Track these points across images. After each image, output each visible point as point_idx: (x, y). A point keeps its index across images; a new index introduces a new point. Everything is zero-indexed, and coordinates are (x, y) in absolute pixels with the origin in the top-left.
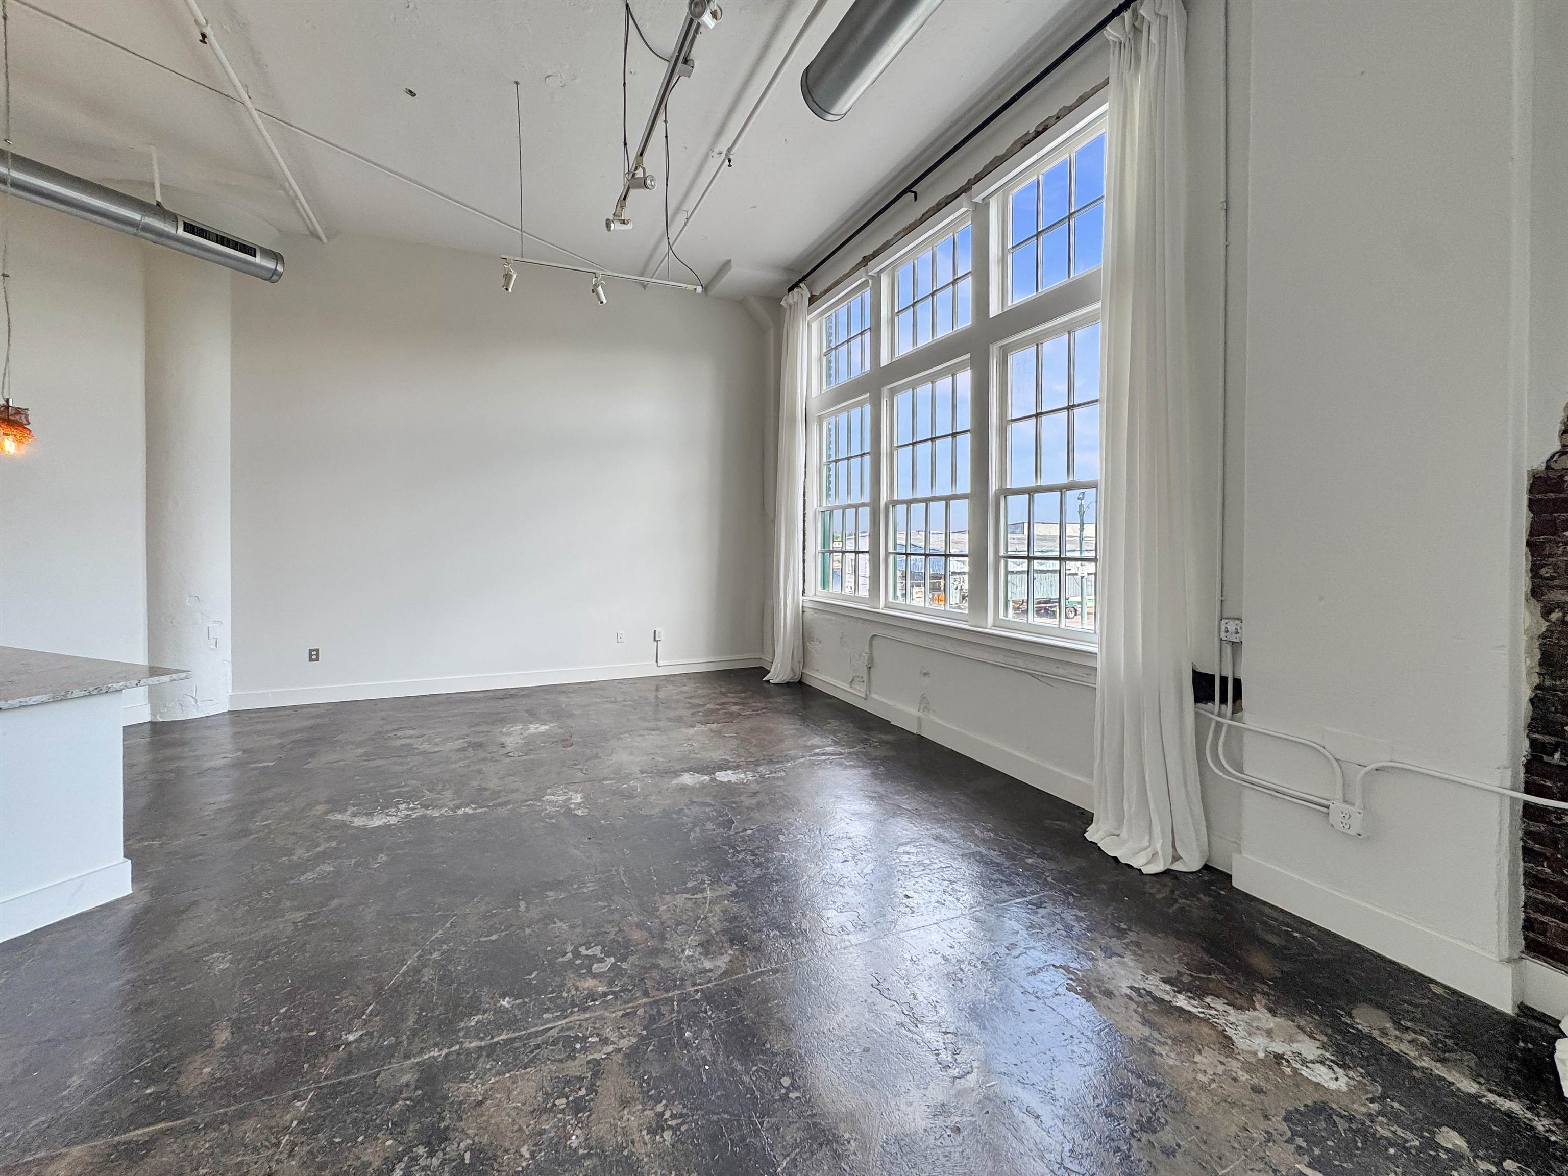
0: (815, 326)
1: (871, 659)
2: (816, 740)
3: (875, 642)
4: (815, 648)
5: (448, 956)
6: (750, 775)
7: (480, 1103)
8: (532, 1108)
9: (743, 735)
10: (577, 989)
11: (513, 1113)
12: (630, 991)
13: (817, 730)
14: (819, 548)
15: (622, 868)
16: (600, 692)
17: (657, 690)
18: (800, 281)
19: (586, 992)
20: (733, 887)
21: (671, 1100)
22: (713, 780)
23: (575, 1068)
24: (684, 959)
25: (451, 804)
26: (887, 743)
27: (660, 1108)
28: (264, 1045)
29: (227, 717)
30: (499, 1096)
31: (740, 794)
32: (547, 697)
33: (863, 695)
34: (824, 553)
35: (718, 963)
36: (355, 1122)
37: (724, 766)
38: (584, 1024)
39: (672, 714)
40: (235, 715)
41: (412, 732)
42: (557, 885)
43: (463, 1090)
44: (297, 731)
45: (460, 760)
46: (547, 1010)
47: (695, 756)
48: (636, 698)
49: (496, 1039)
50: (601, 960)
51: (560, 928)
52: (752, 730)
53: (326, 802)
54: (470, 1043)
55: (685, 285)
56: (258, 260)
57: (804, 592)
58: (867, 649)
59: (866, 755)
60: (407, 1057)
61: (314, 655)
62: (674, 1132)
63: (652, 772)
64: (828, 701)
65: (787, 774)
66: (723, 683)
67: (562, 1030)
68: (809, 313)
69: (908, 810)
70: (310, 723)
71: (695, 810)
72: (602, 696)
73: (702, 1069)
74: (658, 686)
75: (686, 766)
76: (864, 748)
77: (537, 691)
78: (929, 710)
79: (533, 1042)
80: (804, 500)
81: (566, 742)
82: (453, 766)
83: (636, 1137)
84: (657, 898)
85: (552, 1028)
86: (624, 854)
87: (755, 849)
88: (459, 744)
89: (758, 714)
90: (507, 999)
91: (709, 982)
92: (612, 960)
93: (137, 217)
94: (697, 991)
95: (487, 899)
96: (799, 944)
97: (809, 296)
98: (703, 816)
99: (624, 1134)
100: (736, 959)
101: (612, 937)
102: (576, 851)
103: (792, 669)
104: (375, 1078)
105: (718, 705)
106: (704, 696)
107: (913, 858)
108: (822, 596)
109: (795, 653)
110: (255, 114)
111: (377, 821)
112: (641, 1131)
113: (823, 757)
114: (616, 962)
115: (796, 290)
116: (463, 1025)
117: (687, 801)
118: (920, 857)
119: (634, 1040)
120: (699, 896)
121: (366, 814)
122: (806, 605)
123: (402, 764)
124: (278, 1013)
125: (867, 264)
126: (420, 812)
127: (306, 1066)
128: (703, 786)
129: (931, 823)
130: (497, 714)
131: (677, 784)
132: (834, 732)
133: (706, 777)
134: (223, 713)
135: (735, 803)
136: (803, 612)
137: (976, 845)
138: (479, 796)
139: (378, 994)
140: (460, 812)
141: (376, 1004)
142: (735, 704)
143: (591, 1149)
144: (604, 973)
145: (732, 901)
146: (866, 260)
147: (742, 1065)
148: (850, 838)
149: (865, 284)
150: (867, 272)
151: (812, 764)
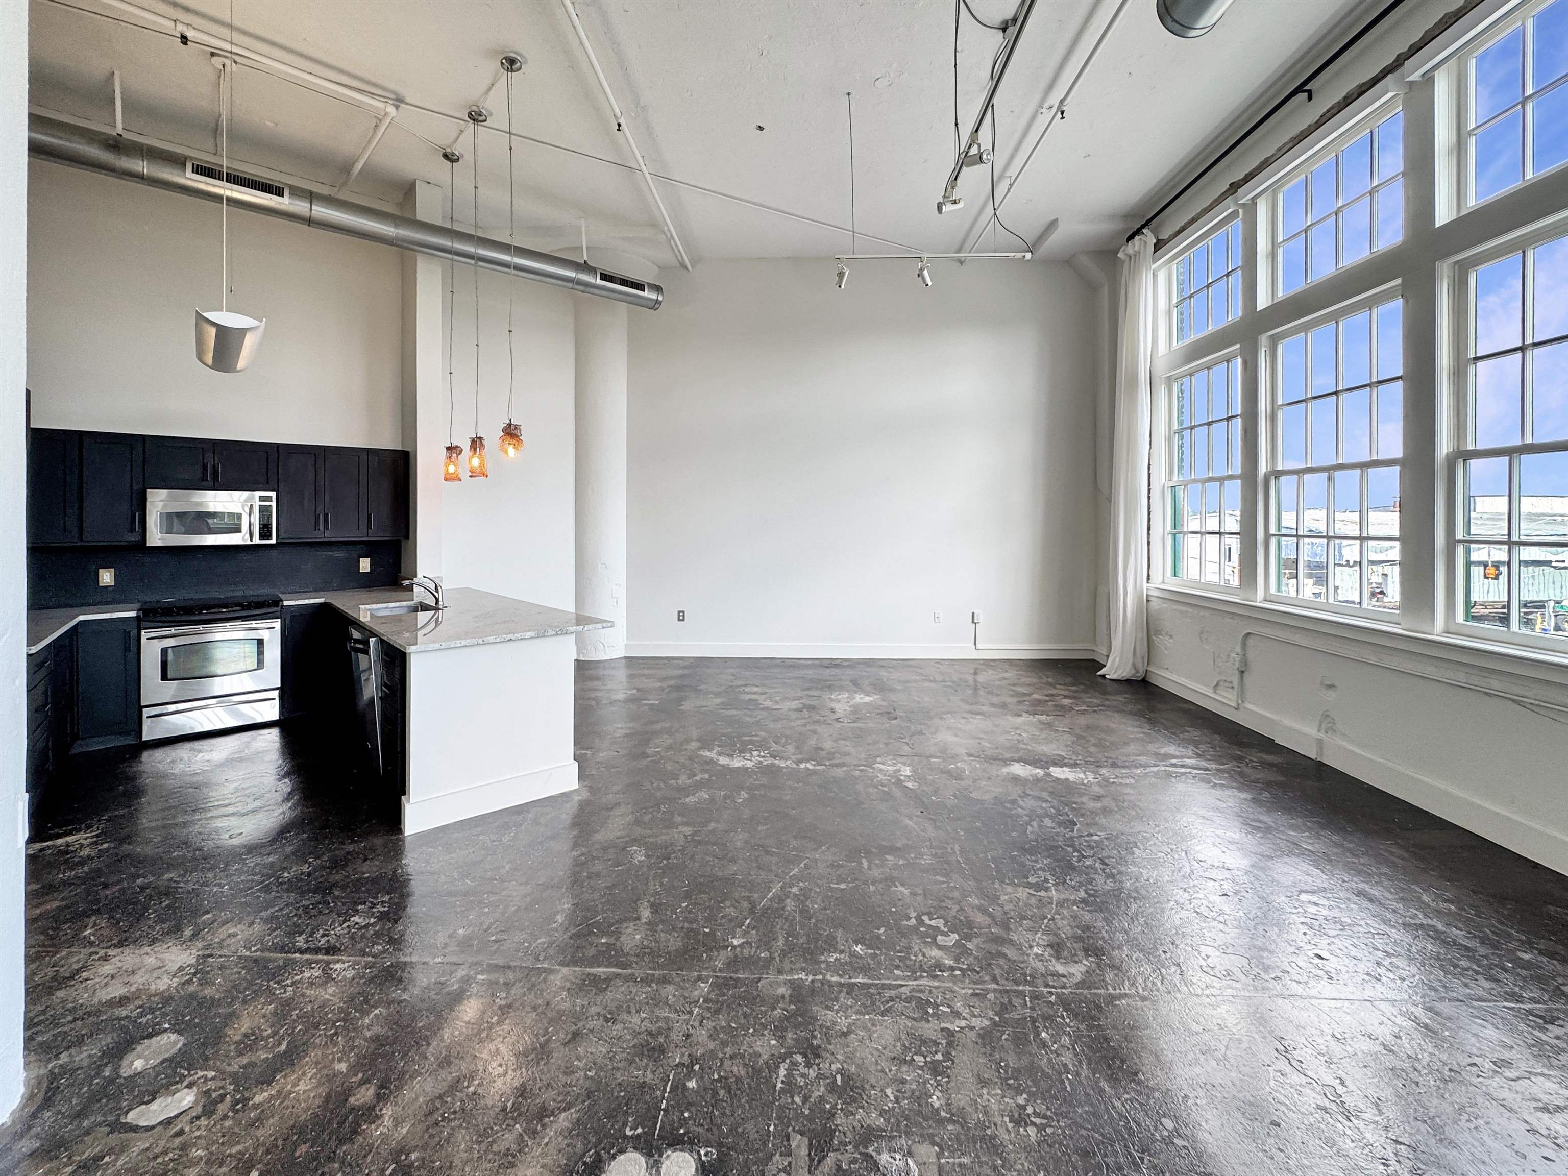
0: (1162, 276)
1: (1245, 662)
2: (1172, 749)
3: (1251, 641)
4: (1163, 642)
5: (805, 894)
6: (1091, 776)
7: (845, 1035)
8: (893, 1055)
9: (1078, 731)
10: (924, 955)
11: (876, 1054)
12: (978, 973)
13: (1171, 737)
14: (1169, 528)
15: (957, 848)
16: (919, 670)
17: (975, 674)
18: (1143, 227)
19: (933, 961)
20: (1082, 894)
21: (1032, 1096)
22: (1049, 775)
23: (930, 1029)
24: (1032, 956)
25: (794, 758)
26: (1271, 765)
27: (1021, 1100)
28: (674, 929)
29: (623, 661)
30: (862, 1034)
31: (1081, 795)
32: (868, 669)
33: (1234, 704)
34: (1175, 535)
35: (1072, 970)
36: (745, 1016)
37: (1059, 762)
38: (934, 990)
39: (995, 700)
40: (630, 661)
41: (756, 689)
42: (893, 850)
43: (830, 1017)
44: (671, 678)
45: (797, 719)
46: (897, 967)
47: (1024, 746)
48: (955, 679)
49: (853, 980)
50: (945, 934)
51: (901, 892)
52: (1088, 727)
53: (698, 740)
54: (832, 976)
55: (1013, 254)
56: (646, 294)
57: (1148, 578)
58: (1238, 649)
59: (1241, 774)
60: (780, 972)
61: (681, 615)
62: (1039, 1131)
63: (978, 757)
64: (1185, 706)
65: (1137, 782)
66: (1050, 673)
67: (913, 990)
68: (1155, 261)
69: (1312, 852)
70: (680, 672)
71: (1029, 803)
72: (921, 674)
73: (1064, 1076)
74: (976, 669)
75: (1016, 756)
76: (1239, 767)
77: (859, 663)
78: (1335, 731)
79: (887, 994)
80: (1149, 474)
81: (890, 715)
82: (793, 724)
83: (998, 1120)
84: (997, 886)
85: (902, 986)
86: (957, 833)
87: (1106, 858)
88: (795, 704)
89: (1095, 711)
90: (860, 946)
91: (1064, 987)
92: (956, 936)
93: (571, 274)
94: (1051, 993)
95: (833, 850)
96: (1170, 975)
97: (1154, 241)
98: (1040, 811)
99: (986, 1113)
100: (1093, 971)
101: (954, 914)
102: (909, 822)
103: (1134, 665)
104: (757, 982)
105: (1046, 696)
106: (1029, 685)
107: (1325, 912)
108: (1173, 584)
109: (1137, 647)
110: (648, 176)
111: (737, 763)
112: (1003, 1116)
113: (1183, 770)
114: (960, 940)
115: (1137, 238)
116: (823, 958)
117: (1020, 792)
118: (1336, 913)
119: (988, 1023)
120: (1043, 893)
121: (728, 755)
122: (1151, 593)
123: (751, 716)
124: (681, 907)
125: (1236, 191)
126: (768, 761)
127: (705, 955)
128: (1037, 780)
129: (1349, 874)
130: (826, 681)
131: (1008, 773)
132: (1196, 744)
133: (1038, 771)
134: (621, 658)
135: (1075, 803)
136: (1148, 601)
137: (1426, 915)
138: (816, 755)
139: (752, 911)
140: (803, 766)
141: (753, 919)
142: (1066, 697)
143: (953, 1115)
144: (949, 947)
145: (1083, 909)
146: (1234, 187)
147: (1111, 1087)
148: (1228, 869)
149: (1235, 214)
150: (1236, 202)
151: (1169, 775)
